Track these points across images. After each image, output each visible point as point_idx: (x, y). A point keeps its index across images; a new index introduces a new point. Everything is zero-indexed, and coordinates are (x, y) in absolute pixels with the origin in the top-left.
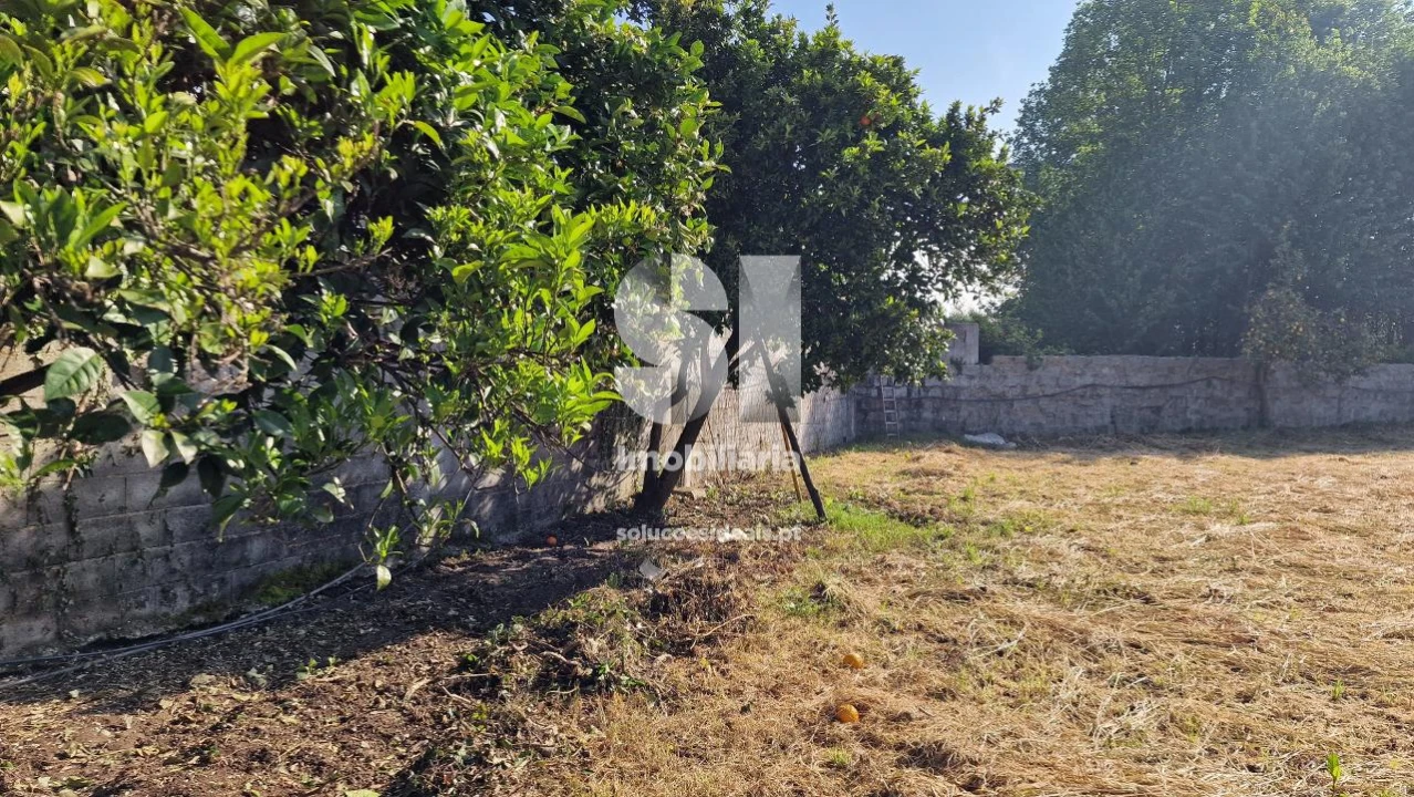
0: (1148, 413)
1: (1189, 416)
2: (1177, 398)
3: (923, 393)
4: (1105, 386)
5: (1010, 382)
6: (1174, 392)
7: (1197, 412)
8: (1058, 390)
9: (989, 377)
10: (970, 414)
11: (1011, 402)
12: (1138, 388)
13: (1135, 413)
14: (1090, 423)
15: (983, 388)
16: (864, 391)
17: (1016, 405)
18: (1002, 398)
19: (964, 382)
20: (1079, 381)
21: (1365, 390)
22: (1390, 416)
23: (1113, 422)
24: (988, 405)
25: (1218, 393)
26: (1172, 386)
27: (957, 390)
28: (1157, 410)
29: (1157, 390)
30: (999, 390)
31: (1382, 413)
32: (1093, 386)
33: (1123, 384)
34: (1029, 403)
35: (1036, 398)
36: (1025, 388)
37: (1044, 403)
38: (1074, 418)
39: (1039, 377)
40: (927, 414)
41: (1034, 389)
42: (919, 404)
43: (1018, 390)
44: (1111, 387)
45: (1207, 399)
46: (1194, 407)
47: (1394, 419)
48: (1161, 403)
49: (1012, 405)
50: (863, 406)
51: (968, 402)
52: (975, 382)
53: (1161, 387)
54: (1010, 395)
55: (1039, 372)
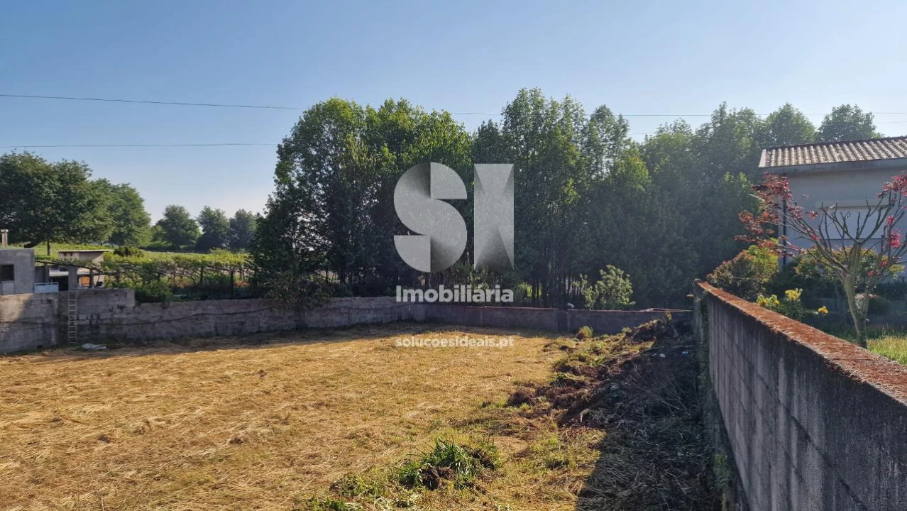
0: (237, 325)
1: (261, 325)
2: (253, 317)
3: (99, 322)
4: (210, 314)
5: (152, 315)
6: (251, 315)
7: (266, 323)
8: (181, 317)
9: (139, 313)
10: (130, 330)
11: (154, 324)
12: (228, 314)
13: (229, 325)
14: (202, 331)
15: (136, 318)
16: (62, 323)
17: (157, 325)
18: (148, 322)
19: (124, 316)
20: (194, 313)
21: (363, 309)
22: (379, 320)
23: (216, 330)
24: (140, 326)
25: (277, 314)
26: (250, 312)
27: (120, 320)
28: (242, 323)
29: (241, 315)
30: (145, 318)
31: (374, 318)
32: (203, 314)
33: (221, 313)
34: (164, 324)
35: (169, 321)
36: (161, 317)
37: (174, 323)
38: (193, 329)
39: (170, 312)
40: (103, 331)
41: (166, 317)
42: (97, 327)
43: (157, 318)
44: (213, 314)
45: (270, 317)
46: (264, 321)
47: (381, 321)
48: (243, 320)
49: (154, 325)
50: (63, 329)
51: (127, 324)
52: (132, 316)
53: (243, 313)
54: (152, 321)
55: (169, 309)
